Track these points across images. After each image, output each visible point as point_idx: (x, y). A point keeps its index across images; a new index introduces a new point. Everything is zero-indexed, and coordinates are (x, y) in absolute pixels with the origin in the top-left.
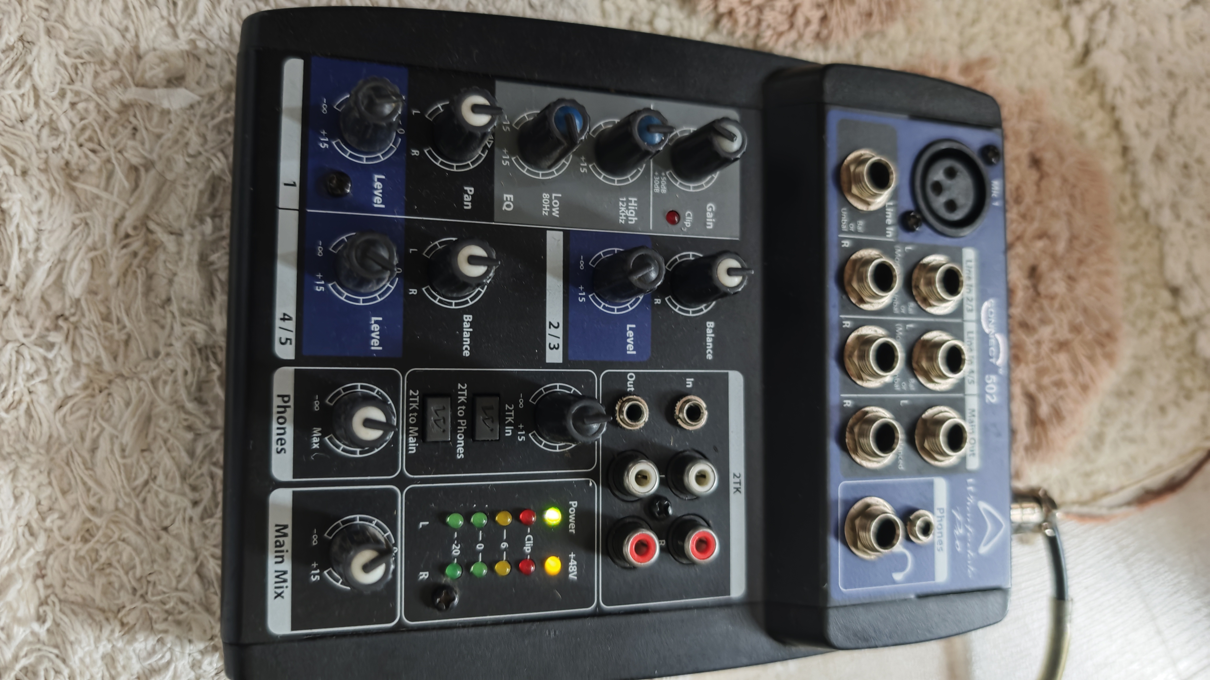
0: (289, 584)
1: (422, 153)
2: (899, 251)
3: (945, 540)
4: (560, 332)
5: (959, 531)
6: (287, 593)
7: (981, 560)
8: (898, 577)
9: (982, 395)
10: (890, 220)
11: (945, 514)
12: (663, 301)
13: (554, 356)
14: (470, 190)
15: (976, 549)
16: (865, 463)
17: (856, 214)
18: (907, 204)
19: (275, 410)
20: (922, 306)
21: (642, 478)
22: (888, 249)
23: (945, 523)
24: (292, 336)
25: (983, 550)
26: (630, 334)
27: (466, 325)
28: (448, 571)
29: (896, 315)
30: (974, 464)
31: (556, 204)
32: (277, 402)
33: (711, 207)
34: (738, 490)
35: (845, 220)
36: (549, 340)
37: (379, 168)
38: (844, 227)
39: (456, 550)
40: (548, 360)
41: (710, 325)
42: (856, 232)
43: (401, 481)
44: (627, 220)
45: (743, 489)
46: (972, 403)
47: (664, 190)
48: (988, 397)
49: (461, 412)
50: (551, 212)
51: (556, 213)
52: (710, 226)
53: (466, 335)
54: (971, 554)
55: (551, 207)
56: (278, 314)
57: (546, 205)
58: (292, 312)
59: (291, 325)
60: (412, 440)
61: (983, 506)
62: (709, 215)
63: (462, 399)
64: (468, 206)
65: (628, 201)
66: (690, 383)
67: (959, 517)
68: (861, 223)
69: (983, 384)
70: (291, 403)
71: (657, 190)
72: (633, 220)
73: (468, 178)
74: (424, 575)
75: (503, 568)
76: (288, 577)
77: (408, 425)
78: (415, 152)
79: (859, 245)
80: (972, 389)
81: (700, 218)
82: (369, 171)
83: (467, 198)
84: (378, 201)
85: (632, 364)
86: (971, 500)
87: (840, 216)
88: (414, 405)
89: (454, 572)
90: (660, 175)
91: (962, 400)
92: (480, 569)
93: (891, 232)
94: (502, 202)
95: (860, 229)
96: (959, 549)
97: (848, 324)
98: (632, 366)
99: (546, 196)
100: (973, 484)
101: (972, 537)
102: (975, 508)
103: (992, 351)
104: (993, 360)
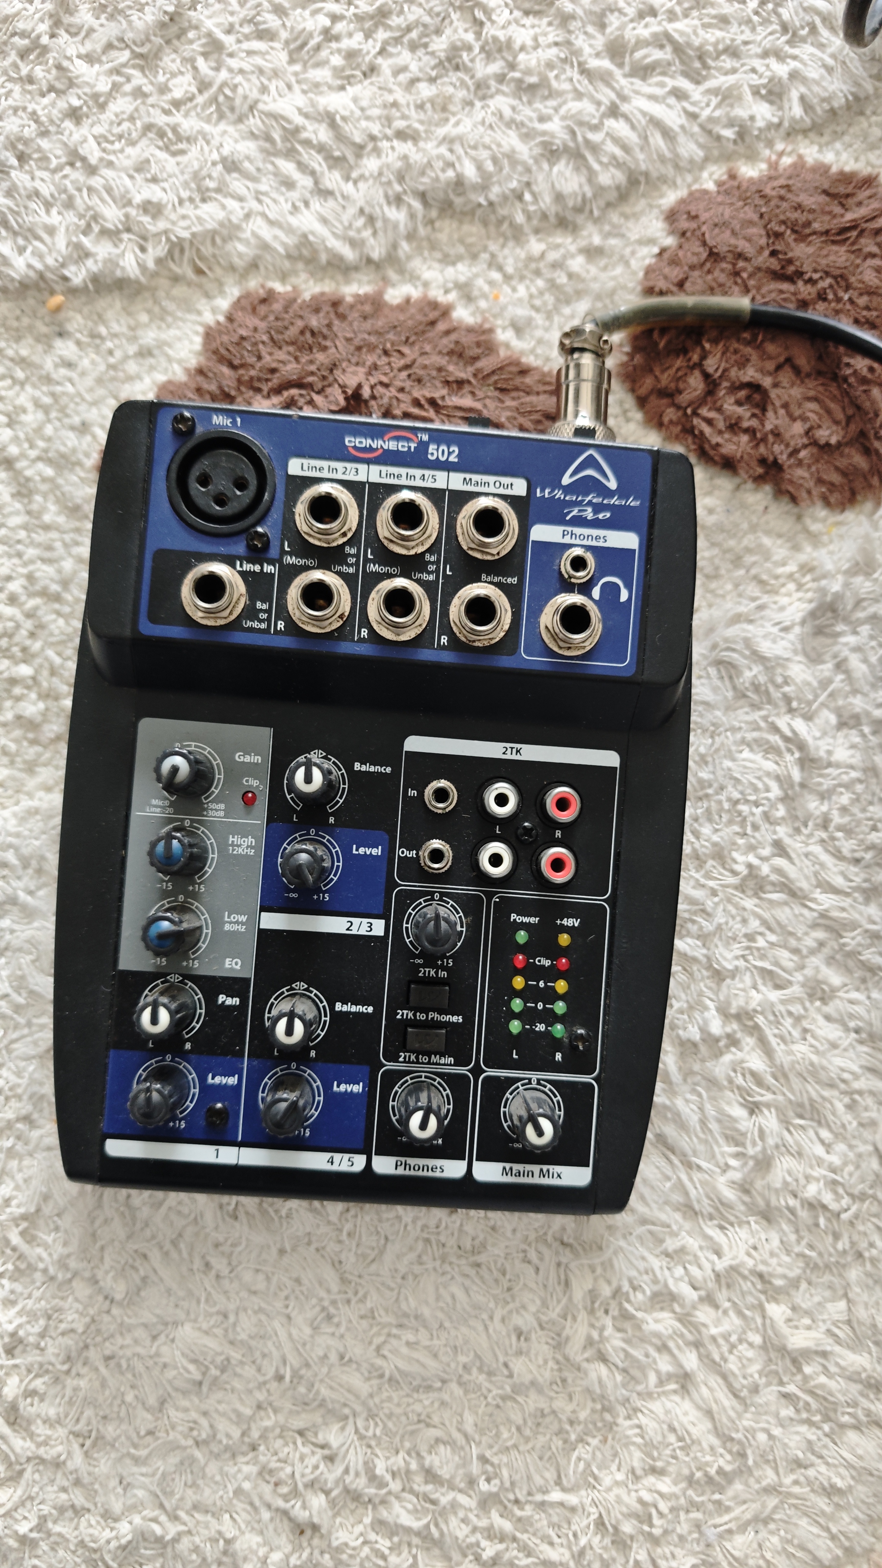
0: (551, 1167)
1: (188, 1040)
2: (290, 560)
3: (595, 532)
4: (356, 921)
5: (589, 514)
6: (558, 1169)
7: (622, 492)
8: (624, 596)
9: (447, 467)
10: (257, 568)
11: (569, 529)
12: (332, 814)
13: (378, 927)
14: (222, 998)
15: (609, 493)
16: (506, 627)
17: (250, 612)
18: (240, 548)
19: (407, 1172)
20: (349, 535)
21: (496, 860)
22: (287, 574)
23: (578, 531)
24: (346, 1156)
25: (613, 484)
26: (362, 851)
27: (345, 1008)
28: (558, 1035)
29: (357, 570)
30: (519, 487)
31: (235, 917)
32: (400, 1171)
33: (239, 757)
34: (518, 751)
35: (255, 624)
36: (363, 931)
37: (202, 1079)
38: (263, 626)
39: (541, 1027)
40: (382, 934)
41: (357, 766)
42: (268, 611)
43: (477, 1071)
44: (252, 847)
45: (519, 746)
46: (456, 481)
47: (222, 806)
48: (453, 458)
49: (421, 1017)
50: (242, 923)
51: (243, 918)
52: (258, 759)
53: (354, 1009)
54: (614, 501)
55: (237, 922)
56: (327, 1167)
57: (236, 927)
58: (327, 1156)
59: (337, 1157)
60: (443, 1061)
61: (566, 480)
62: (247, 759)
63: (410, 1015)
64: (236, 1001)
65: (233, 845)
66: (412, 793)
67: (575, 512)
68: (259, 605)
69: (438, 465)
70: (403, 1159)
71: (222, 814)
72: (251, 840)
73: (211, 999)
74: (558, 1056)
75: (561, 986)
76: (545, 1168)
77: (429, 1063)
78: (188, 1046)
79: (282, 612)
80: (440, 480)
81: (251, 770)
82: (205, 1088)
83: (230, 1001)
84: (232, 1081)
85: (390, 851)
86: (559, 494)
87: (251, 630)
88: (413, 1057)
89: (558, 1030)
90: (206, 809)
91: (453, 493)
92: (560, 1007)
93: (268, 568)
94: (232, 969)
95: (265, 607)
96: (608, 515)
97: (364, 633)
98: (392, 850)
99: (227, 927)
100: (543, 491)
101: (598, 496)
102: (567, 489)
103: (402, 446)
104: (413, 446)
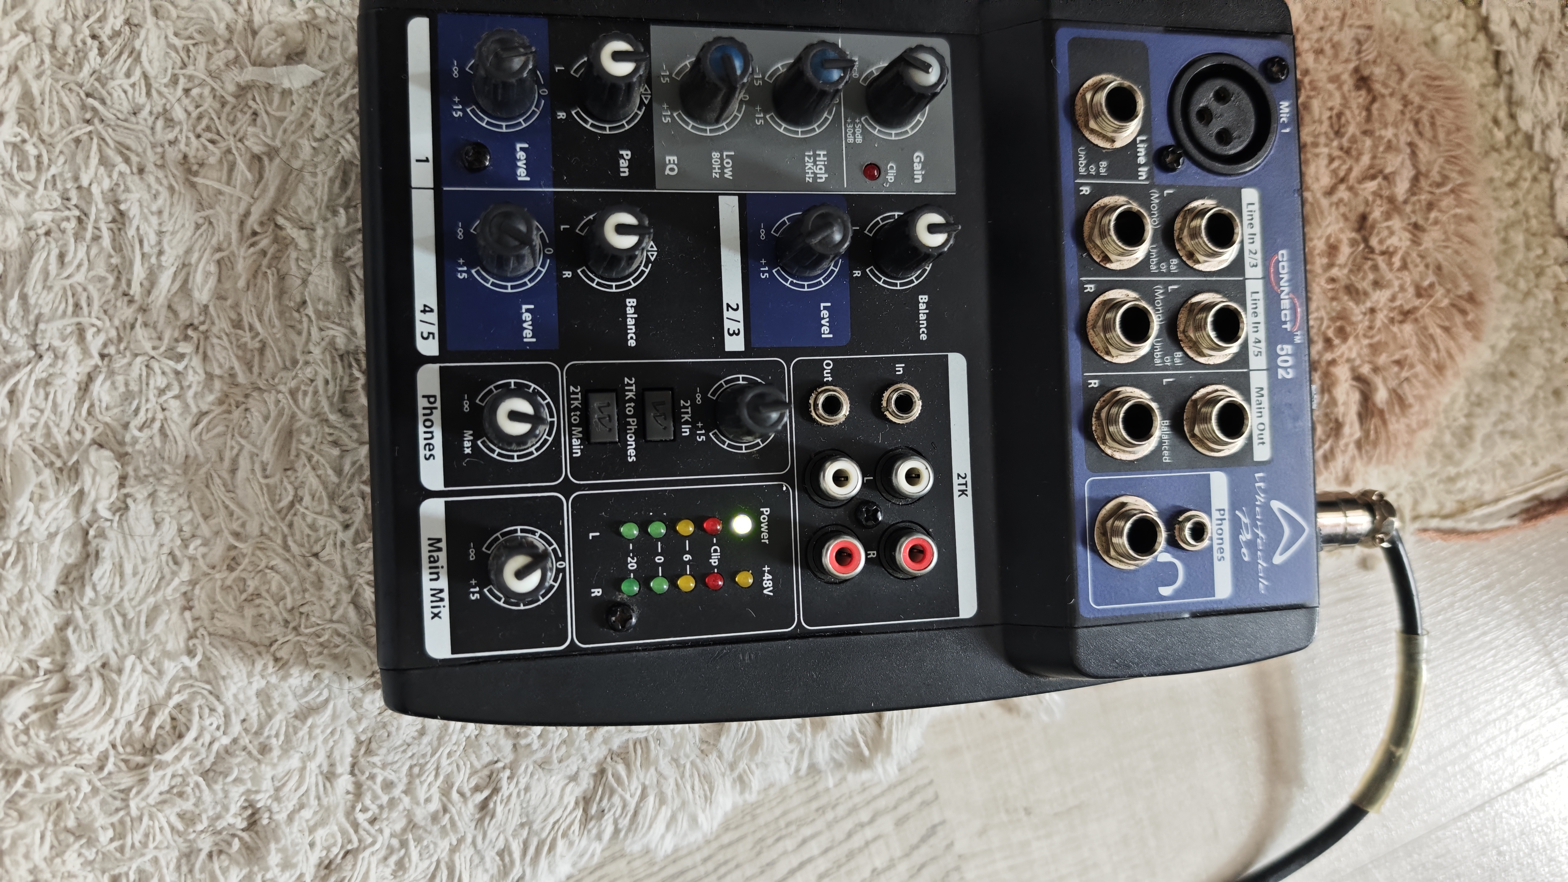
0: (446, 603)
1: (569, 115)
2: (1155, 196)
3: (1227, 546)
4: (739, 315)
5: (1245, 536)
6: (445, 613)
7: (1273, 571)
8: (1165, 591)
9: (1272, 369)
10: (1142, 160)
11: (1227, 516)
12: (864, 273)
13: (735, 344)
14: (626, 154)
15: (1269, 558)
16: (1118, 455)
17: (1095, 154)
18: (1165, 138)
19: (421, 412)
20: (1189, 263)
21: (840, 478)
22: (1140, 194)
23: (1226, 526)
24: (435, 329)
25: (1278, 559)
26: (825, 313)
27: (630, 311)
28: (625, 587)
29: (1154, 275)
30: (1262, 453)
31: (729, 164)
32: (422, 403)
33: (918, 157)
34: (963, 492)
35: (1082, 161)
36: (728, 325)
37: (521, 136)
38: (1082, 170)
39: (632, 564)
40: (727, 349)
41: (923, 298)
42: (1098, 176)
43: (567, 488)
44: (815, 177)
45: (969, 492)
46: (1258, 380)
47: (859, 140)
48: (1281, 373)
49: (630, 408)
50: (722, 173)
51: (728, 174)
52: (919, 179)
53: (630, 322)
54: (1262, 564)
55: (722, 168)
56: (418, 307)
57: (716, 166)
58: (433, 304)
59: (433, 317)
60: (575, 442)
61: (1276, 505)
62: (917, 167)
63: (630, 395)
64: (625, 172)
65: (815, 156)
66: (900, 368)
67: (1245, 520)
68: (1104, 164)
69: (1272, 356)
70: (438, 404)
71: (851, 140)
72: (823, 177)
73: (624, 140)
74: (597, 592)
75: (687, 583)
76: (445, 595)
77: (571, 425)
78: (562, 115)
79: (1100, 191)
80: (1257, 362)
81: (906, 170)
82: (510, 140)
83: (623, 164)
84: (522, 174)
85: (828, 349)
86: (1261, 498)
87: (1076, 158)
88: (576, 403)
89: (630, 587)
90: (853, 122)
91: (1247, 376)
92: (660, 585)
93: (1143, 172)
94: (665, 165)
95: (1103, 171)
96: (1246, 559)
97: (1090, 288)
98: (829, 351)
99: (716, 155)
100: (1262, 480)
101: (1264, 544)
102: (1267, 507)
103: (1286, 315)
104: (1288, 326)
